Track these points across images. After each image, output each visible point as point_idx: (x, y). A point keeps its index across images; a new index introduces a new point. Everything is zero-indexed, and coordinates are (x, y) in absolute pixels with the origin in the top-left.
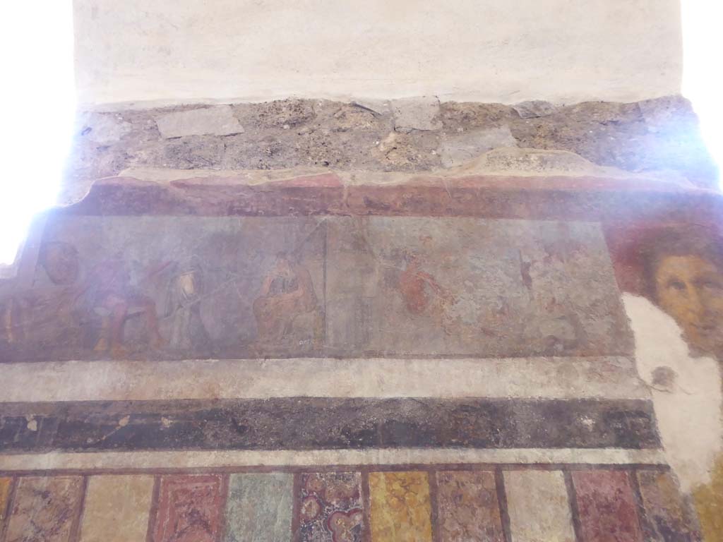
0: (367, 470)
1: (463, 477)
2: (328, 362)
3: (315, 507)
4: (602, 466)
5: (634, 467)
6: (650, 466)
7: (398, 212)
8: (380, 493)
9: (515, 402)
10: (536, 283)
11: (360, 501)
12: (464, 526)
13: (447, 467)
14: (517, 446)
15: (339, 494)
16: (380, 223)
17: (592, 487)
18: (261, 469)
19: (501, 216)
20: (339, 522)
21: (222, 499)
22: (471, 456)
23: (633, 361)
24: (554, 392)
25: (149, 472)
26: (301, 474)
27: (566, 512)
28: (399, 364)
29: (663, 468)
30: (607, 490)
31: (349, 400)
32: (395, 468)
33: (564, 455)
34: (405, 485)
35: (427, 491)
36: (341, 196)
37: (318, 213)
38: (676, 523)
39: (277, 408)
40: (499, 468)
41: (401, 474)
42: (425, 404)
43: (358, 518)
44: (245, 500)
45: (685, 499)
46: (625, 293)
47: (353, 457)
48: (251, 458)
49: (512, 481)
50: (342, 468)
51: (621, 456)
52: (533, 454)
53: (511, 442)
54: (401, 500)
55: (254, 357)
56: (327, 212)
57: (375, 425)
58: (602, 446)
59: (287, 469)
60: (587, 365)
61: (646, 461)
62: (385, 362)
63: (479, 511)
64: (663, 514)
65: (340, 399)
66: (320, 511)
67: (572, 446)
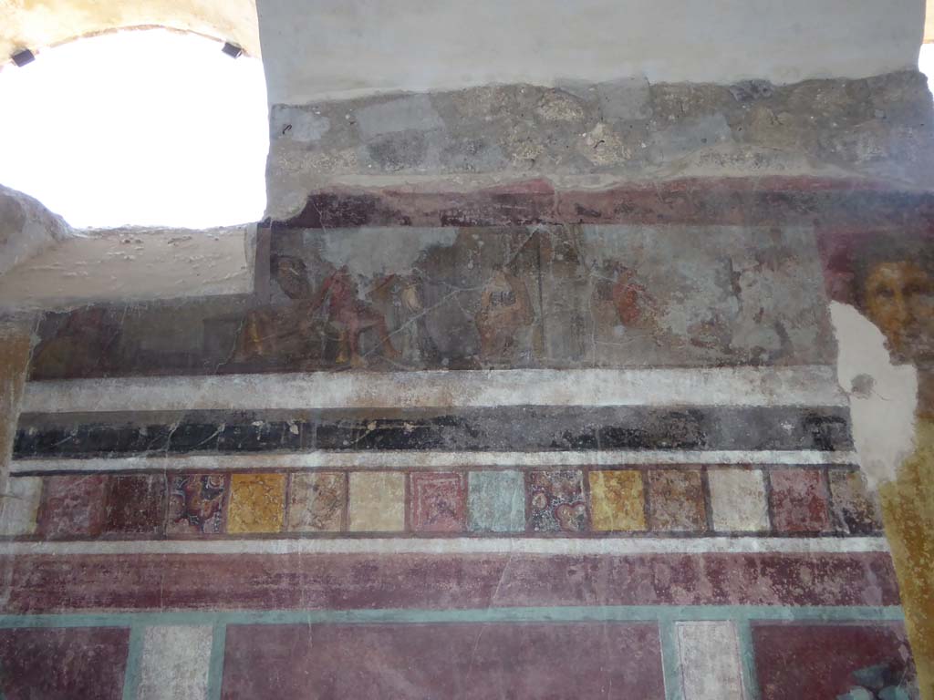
0: (587, 469)
1: (672, 475)
2: (547, 373)
3: (544, 501)
4: (798, 466)
5: (827, 467)
6: (842, 466)
7: (609, 220)
8: (599, 488)
9: (721, 408)
10: (745, 293)
11: (582, 494)
12: (673, 516)
13: (658, 466)
14: (721, 449)
15: (564, 488)
16: (594, 233)
17: (787, 484)
18: (494, 467)
19: (713, 222)
20: (565, 512)
21: (463, 493)
22: (680, 457)
23: (835, 370)
24: (758, 400)
25: (400, 470)
26: (531, 474)
27: (763, 505)
28: (612, 374)
29: (853, 468)
30: (800, 488)
31: (568, 408)
32: (613, 468)
33: (765, 456)
34: (621, 482)
35: (641, 487)
36: (551, 203)
37: (529, 222)
38: (860, 514)
39: (504, 414)
40: (704, 468)
41: (617, 473)
42: (638, 412)
43: (581, 509)
44: (483, 494)
45: (871, 494)
46: (833, 301)
47: (574, 458)
48: (485, 458)
49: (716, 480)
50: (565, 468)
51: (816, 457)
52: (735, 456)
53: (716, 445)
54: (618, 495)
55: (479, 368)
56: (539, 221)
57: (594, 431)
58: (798, 448)
59: (518, 468)
60: (790, 373)
61: (839, 461)
62: (601, 373)
63: (686, 504)
64: (850, 507)
65: (558, 407)
66: (549, 504)
67: (773, 448)
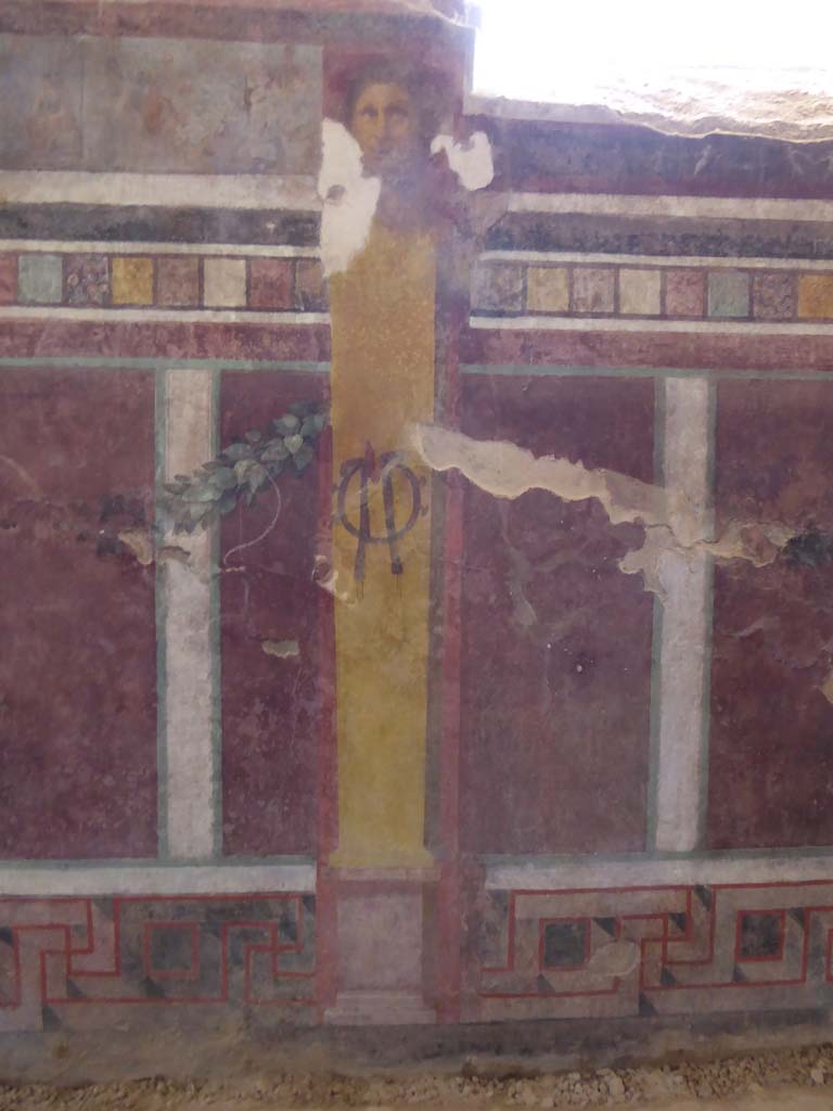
0: (111, 256)
1: (177, 262)
2: (84, 174)
3: (76, 280)
4: (273, 258)
5: (295, 259)
6: (308, 259)
7: (146, 33)
8: (120, 270)
9: (221, 210)
10: (254, 108)
11: (107, 276)
12: (174, 294)
13: (166, 256)
14: (218, 242)
15: (92, 271)
16: (130, 42)
17: (263, 272)
18: (39, 253)
19: (235, 38)
20: (92, 289)
21: (15, 271)
22: (184, 248)
23: (317, 179)
24: (250, 203)
26: (67, 257)
27: (243, 287)
28: (138, 177)
29: (316, 260)
30: (273, 274)
31: (100, 206)
32: (131, 255)
33: (249, 249)
34: (137, 268)
35: (151, 271)
36: (96, 13)
37: (75, 32)
38: (314, 296)
39: (47, 210)
40: (202, 258)
41: (134, 260)
42: (155, 210)
43: (105, 287)
44: (30, 273)
45: (325, 282)
46: (326, 119)
47: (102, 247)
48: (33, 245)
49: (209, 265)
50: (94, 255)
51: (288, 251)
52: (227, 249)
53: (214, 239)
54: (134, 277)
55: (29, 169)
56: (84, 32)
57: (119, 225)
58: (277, 244)
59: (57, 254)
60: (280, 182)
61: (305, 255)
62: (128, 176)
63: (185, 286)
64: (307, 290)
65: (92, 205)
66: (80, 281)
67: (255, 243)
